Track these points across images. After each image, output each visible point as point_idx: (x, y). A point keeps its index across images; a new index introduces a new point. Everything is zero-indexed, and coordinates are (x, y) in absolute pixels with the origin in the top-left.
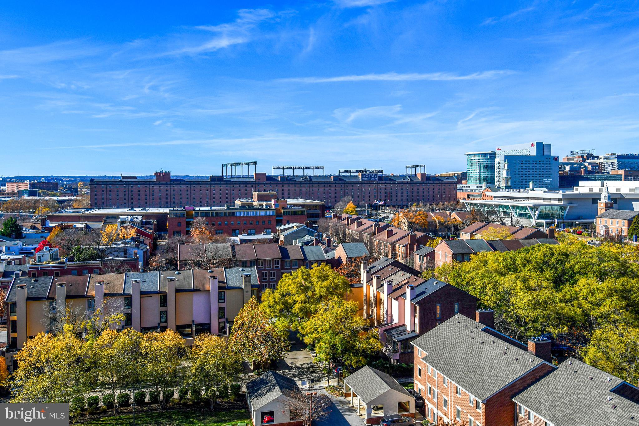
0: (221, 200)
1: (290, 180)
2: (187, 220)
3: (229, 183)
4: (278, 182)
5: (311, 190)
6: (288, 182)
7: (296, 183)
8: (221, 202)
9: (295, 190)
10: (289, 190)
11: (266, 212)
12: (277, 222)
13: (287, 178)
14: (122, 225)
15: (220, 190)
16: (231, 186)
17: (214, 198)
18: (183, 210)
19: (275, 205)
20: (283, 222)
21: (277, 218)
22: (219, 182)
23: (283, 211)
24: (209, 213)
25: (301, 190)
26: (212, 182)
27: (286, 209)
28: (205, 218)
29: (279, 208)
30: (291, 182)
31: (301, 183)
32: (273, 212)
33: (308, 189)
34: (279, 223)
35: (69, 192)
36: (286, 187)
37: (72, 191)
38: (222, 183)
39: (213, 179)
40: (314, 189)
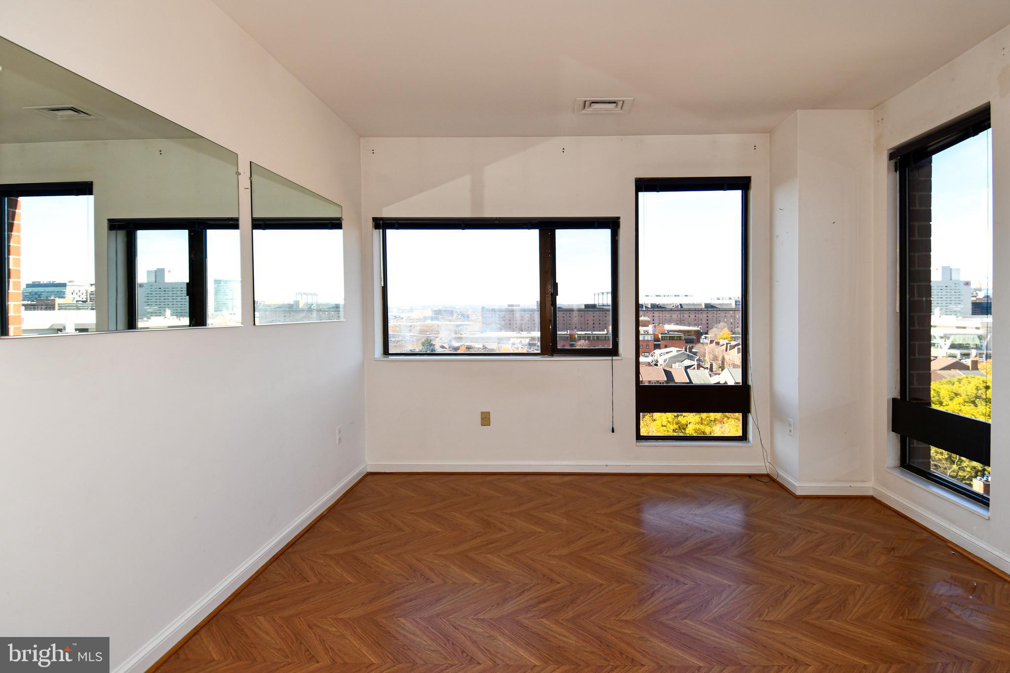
0: (594, 325)
1: (661, 307)
2: (571, 343)
3: (601, 310)
4: (649, 309)
5: (682, 317)
6: (658, 309)
7: (667, 309)
8: (594, 327)
9: (665, 316)
10: (659, 316)
11: (644, 337)
12: (654, 347)
13: (657, 305)
14: (514, 346)
15: (594, 317)
16: (604, 312)
17: (588, 324)
18: (567, 334)
19: (653, 331)
20: (661, 346)
21: (655, 343)
22: (592, 310)
23: (662, 336)
24: (590, 337)
25: (671, 316)
26: (586, 310)
27: (664, 334)
28: (587, 341)
29: (656, 333)
30: (661, 309)
31: (671, 310)
32: (651, 337)
33: (679, 315)
34: (657, 347)
35: (462, 318)
36: (656, 314)
37: (464, 317)
38: (595, 310)
39: (587, 306)
40: (685, 316)
